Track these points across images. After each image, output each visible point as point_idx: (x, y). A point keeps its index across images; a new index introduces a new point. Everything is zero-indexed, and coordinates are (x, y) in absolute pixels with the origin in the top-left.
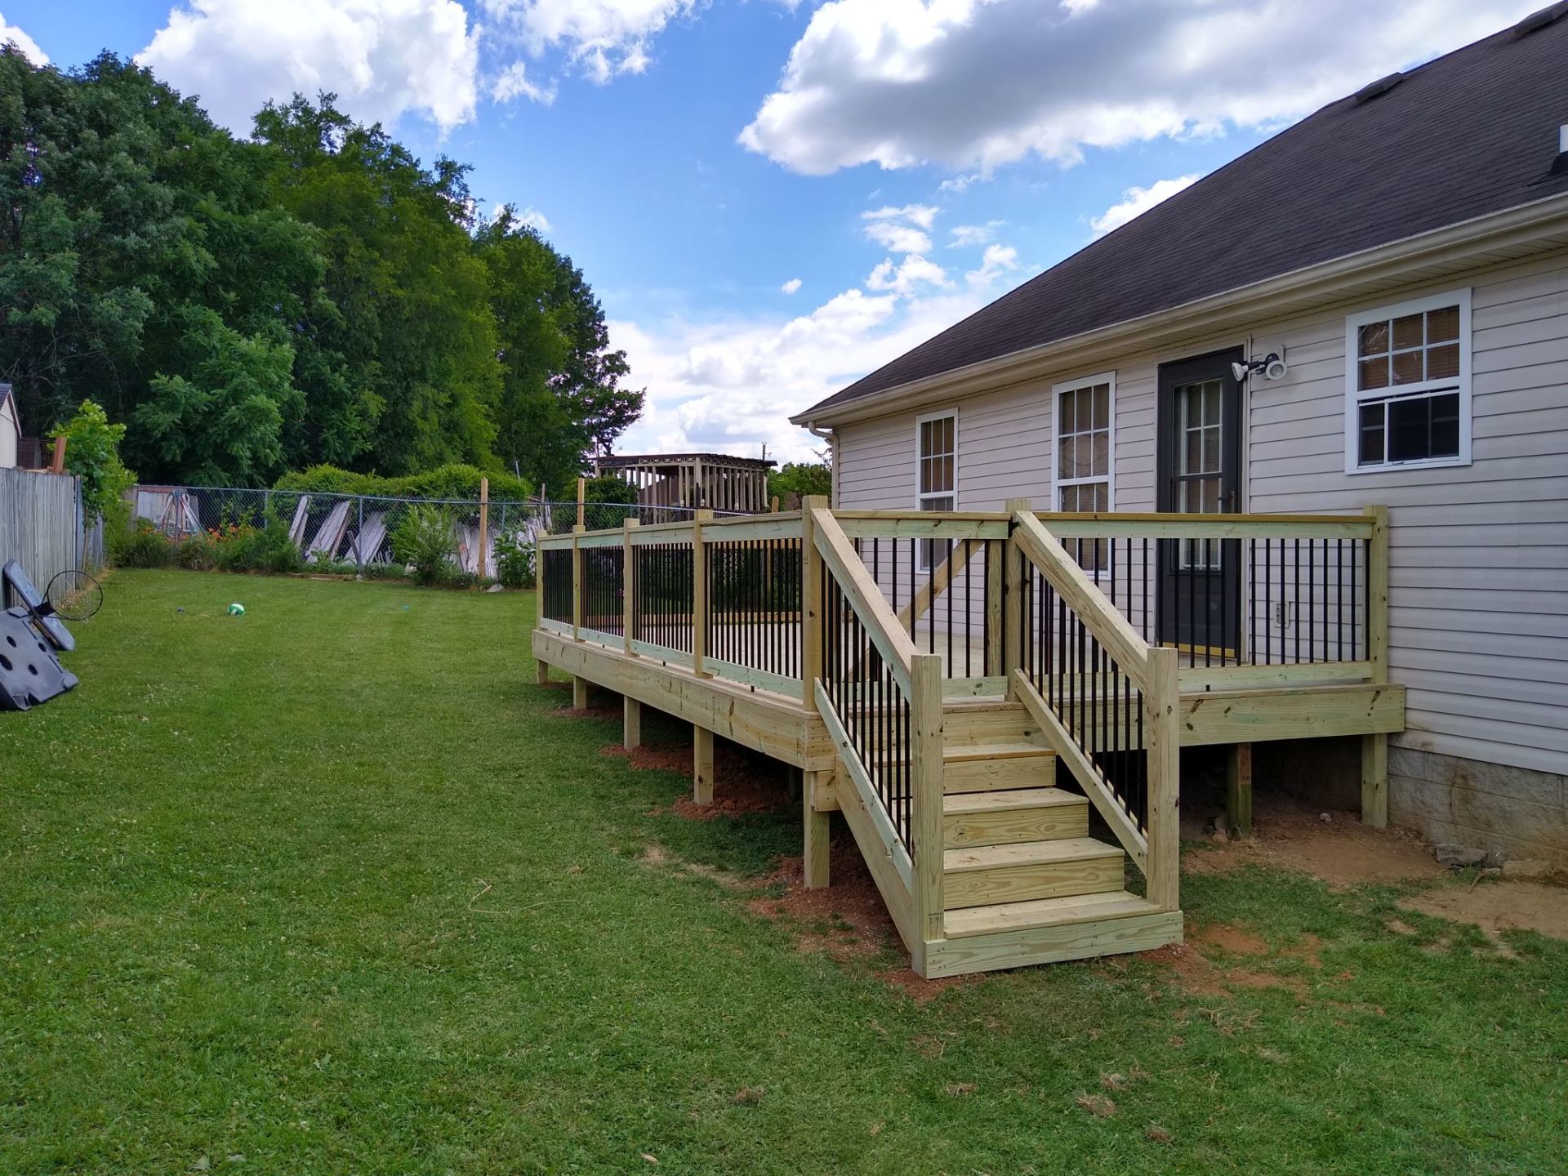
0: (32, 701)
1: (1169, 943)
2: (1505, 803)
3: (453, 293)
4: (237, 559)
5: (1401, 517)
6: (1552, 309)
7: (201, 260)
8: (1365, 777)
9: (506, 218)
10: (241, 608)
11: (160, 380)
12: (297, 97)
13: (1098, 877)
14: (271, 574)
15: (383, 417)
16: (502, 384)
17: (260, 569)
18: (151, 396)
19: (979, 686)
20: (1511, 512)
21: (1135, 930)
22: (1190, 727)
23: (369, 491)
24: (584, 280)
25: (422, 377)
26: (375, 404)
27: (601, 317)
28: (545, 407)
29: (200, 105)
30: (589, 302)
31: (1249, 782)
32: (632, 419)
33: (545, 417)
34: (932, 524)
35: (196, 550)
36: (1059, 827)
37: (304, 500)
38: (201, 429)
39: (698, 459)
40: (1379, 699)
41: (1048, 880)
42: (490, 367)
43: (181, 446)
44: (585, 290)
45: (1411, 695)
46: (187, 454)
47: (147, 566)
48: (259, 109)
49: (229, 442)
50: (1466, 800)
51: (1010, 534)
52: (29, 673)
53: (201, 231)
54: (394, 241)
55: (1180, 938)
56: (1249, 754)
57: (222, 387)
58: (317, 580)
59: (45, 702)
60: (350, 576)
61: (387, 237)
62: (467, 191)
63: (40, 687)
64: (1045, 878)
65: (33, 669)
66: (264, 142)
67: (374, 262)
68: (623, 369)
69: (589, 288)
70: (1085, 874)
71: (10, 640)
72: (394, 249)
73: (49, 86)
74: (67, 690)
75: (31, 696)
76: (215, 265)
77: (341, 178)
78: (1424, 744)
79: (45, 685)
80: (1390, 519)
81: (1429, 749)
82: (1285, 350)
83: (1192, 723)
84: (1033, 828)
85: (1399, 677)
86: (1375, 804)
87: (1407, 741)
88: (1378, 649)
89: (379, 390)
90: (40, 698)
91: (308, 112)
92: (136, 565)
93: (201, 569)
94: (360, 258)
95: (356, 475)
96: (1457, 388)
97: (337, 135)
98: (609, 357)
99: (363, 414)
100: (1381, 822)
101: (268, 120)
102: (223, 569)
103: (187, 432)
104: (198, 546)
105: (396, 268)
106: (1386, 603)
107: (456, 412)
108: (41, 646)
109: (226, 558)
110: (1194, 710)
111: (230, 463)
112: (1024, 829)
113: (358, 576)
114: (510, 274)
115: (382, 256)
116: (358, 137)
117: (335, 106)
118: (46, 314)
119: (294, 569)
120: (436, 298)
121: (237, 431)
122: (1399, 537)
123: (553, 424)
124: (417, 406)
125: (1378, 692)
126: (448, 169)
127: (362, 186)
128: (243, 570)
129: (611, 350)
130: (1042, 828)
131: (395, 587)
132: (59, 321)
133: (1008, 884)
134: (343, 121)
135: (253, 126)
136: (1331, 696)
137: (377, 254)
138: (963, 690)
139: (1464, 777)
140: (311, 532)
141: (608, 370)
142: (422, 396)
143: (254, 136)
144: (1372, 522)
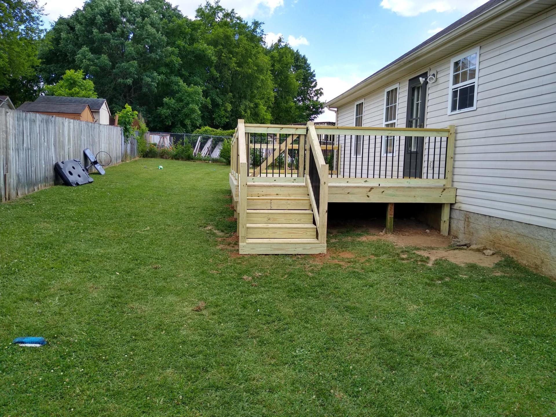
0: (77, 184)
1: (321, 252)
2: (477, 226)
3: (256, 68)
4: (176, 155)
5: (460, 129)
6: (497, 53)
7: (177, 61)
8: (442, 219)
9: (280, 41)
10: (162, 167)
11: (166, 100)
12: (207, 3)
13: (307, 234)
14: (186, 160)
15: (232, 111)
16: (273, 99)
17: (183, 159)
18: (162, 105)
19: (295, 180)
20: (484, 126)
21: (309, 248)
22: (368, 196)
23: (218, 135)
24: (308, 62)
25: (245, 98)
26: (229, 107)
27: (314, 76)
28: (291, 107)
29: (179, 9)
30: (310, 70)
31: (393, 216)
32: (321, 112)
33: (291, 111)
34: (279, 129)
35: (165, 153)
36: (303, 220)
37: (199, 138)
38: (176, 115)
39: (326, 124)
40: (445, 192)
41: (289, 233)
42: (269, 93)
43: (171, 120)
44: (308, 66)
45: (458, 190)
46: (172, 123)
47: (152, 157)
48: (197, 8)
49: (184, 120)
50: (468, 226)
51: (307, 133)
52: (78, 177)
53: (177, 51)
54: (237, 50)
55: (325, 252)
56: (393, 207)
57: (182, 102)
58: (198, 162)
59: (82, 185)
60: (207, 161)
61: (234, 49)
62: (263, 32)
63: (80, 181)
64: (289, 232)
65: (79, 176)
66: (199, 19)
67: (231, 58)
68: (321, 94)
69: (309, 65)
70: (302, 232)
71: (73, 168)
72: (237, 53)
73: (129, 5)
74: (90, 183)
75: (77, 183)
76: (181, 62)
77: (221, 30)
78: (459, 207)
79: (82, 180)
80: (456, 130)
81: (460, 209)
82: (437, 72)
83: (369, 195)
84: (293, 220)
85: (456, 185)
86: (444, 227)
87: (456, 206)
88: (448, 175)
89: (231, 103)
90: (80, 184)
91: (212, 7)
92: (149, 157)
93: (166, 158)
94: (226, 57)
95: (214, 130)
96: (474, 83)
97: (220, 15)
98: (316, 90)
99: (226, 110)
100: (446, 234)
101: (200, 11)
102: (172, 159)
103: (173, 117)
104: (166, 151)
105: (237, 60)
106: (452, 160)
107: (256, 110)
108: (83, 170)
109: (173, 155)
110: (370, 191)
111: (184, 126)
112: (290, 220)
113: (210, 161)
114: (279, 61)
115: (233, 57)
116: (227, 15)
117: (220, 4)
118: (129, 81)
119: (192, 159)
120: (250, 71)
121: (187, 116)
122: (459, 136)
123: (293, 114)
124: (242, 107)
125: (444, 189)
126: (256, 24)
127: (227, 32)
128: (177, 159)
129: (318, 88)
130: (297, 220)
131: (220, 165)
132: (133, 82)
133: (276, 233)
134: (222, 10)
135: (195, 14)
136: (425, 189)
137: (231, 56)
138: (289, 181)
139: (468, 218)
140: (201, 148)
141: (316, 95)
142: (245, 104)
143: (196, 17)
144: (448, 131)
